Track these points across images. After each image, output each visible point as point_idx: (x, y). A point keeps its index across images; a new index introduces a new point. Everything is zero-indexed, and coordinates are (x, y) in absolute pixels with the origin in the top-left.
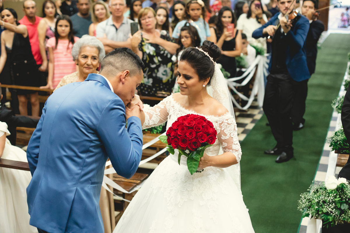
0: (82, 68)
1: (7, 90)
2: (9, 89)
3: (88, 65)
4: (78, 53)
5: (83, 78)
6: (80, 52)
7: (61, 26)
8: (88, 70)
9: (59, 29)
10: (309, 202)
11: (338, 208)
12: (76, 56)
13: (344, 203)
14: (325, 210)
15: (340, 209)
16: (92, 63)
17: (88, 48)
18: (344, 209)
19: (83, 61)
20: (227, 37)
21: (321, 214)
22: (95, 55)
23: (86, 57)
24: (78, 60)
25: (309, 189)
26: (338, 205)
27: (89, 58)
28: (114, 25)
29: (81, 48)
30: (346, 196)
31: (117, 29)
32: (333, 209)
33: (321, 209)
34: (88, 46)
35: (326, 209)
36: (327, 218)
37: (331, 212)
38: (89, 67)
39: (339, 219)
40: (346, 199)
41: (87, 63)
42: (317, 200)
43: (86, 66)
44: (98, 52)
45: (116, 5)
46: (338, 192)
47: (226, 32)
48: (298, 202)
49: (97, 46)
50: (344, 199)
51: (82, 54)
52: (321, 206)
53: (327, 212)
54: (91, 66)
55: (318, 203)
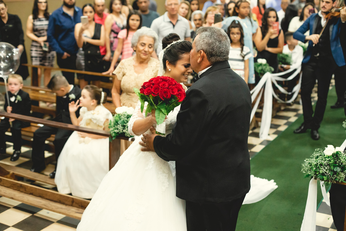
0: (140, 53)
1: (76, 75)
2: (78, 74)
3: (145, 52)
4: (137, 41)
5: (139, 62)
6: (139, 41)
7: (133, 20)
8: (145, 55)
9: (131, 22)
10: (310, 166)
11: (332, 170)
12: (135, 43)
13: (337, 167)
14: (321, 172)
15: (333, 171)
16: (148, 50)
17: (145, 38)
18: (337, 171)
19: (141, 48)
20: (272, 34)
21: (319, 174)
22: (152, 43)
23: (144, 45)
24: (137, 47)
25: (312, 155)
26: (332, 168)
27: (147, 46)
28: (171, 22)
29: (140, 37)
30: (339, 161)
31: (174, 26)
32: (327, 170)
33: (318, 170)
34: (147, 36)
35: (322, 170)
36: (322, 178)
37: (326, 173)
38: (146, 53)
39: (332, 179)
40: (340, 163)
41: (145, 50)
42: (315, 163)
43: (143, 52)
44: (153, 42)
45: (171, 4)
46: (333, 157)
47: (271, 30)
48: (301, 165)
49: (153, 37)
50: (338, 163)
51: (141, 42)
52: (318, 168)
53: (323, 173)
54: (148, 53)
55: (316, 165)
